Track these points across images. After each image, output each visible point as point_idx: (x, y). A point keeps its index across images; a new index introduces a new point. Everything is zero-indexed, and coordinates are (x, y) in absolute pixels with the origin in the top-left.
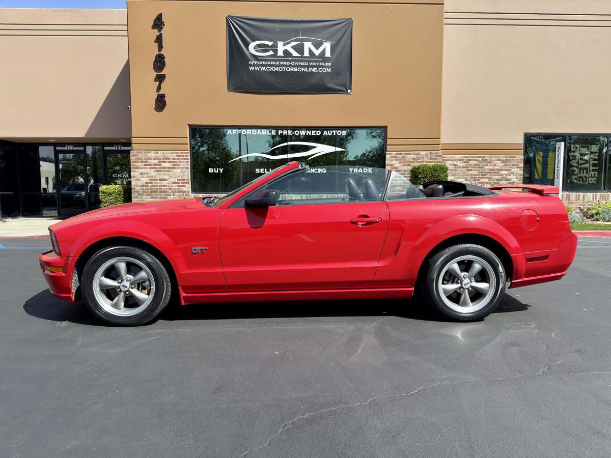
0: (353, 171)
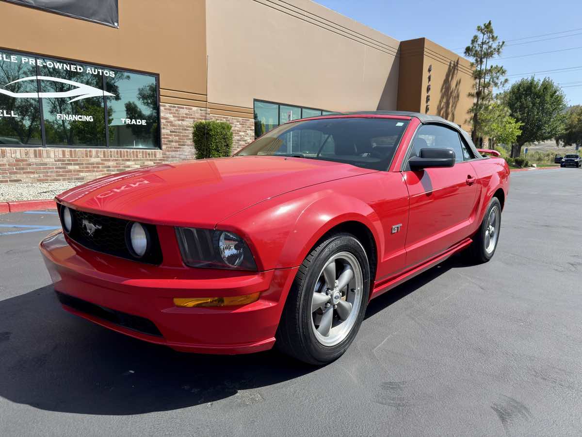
0: (125, 121)
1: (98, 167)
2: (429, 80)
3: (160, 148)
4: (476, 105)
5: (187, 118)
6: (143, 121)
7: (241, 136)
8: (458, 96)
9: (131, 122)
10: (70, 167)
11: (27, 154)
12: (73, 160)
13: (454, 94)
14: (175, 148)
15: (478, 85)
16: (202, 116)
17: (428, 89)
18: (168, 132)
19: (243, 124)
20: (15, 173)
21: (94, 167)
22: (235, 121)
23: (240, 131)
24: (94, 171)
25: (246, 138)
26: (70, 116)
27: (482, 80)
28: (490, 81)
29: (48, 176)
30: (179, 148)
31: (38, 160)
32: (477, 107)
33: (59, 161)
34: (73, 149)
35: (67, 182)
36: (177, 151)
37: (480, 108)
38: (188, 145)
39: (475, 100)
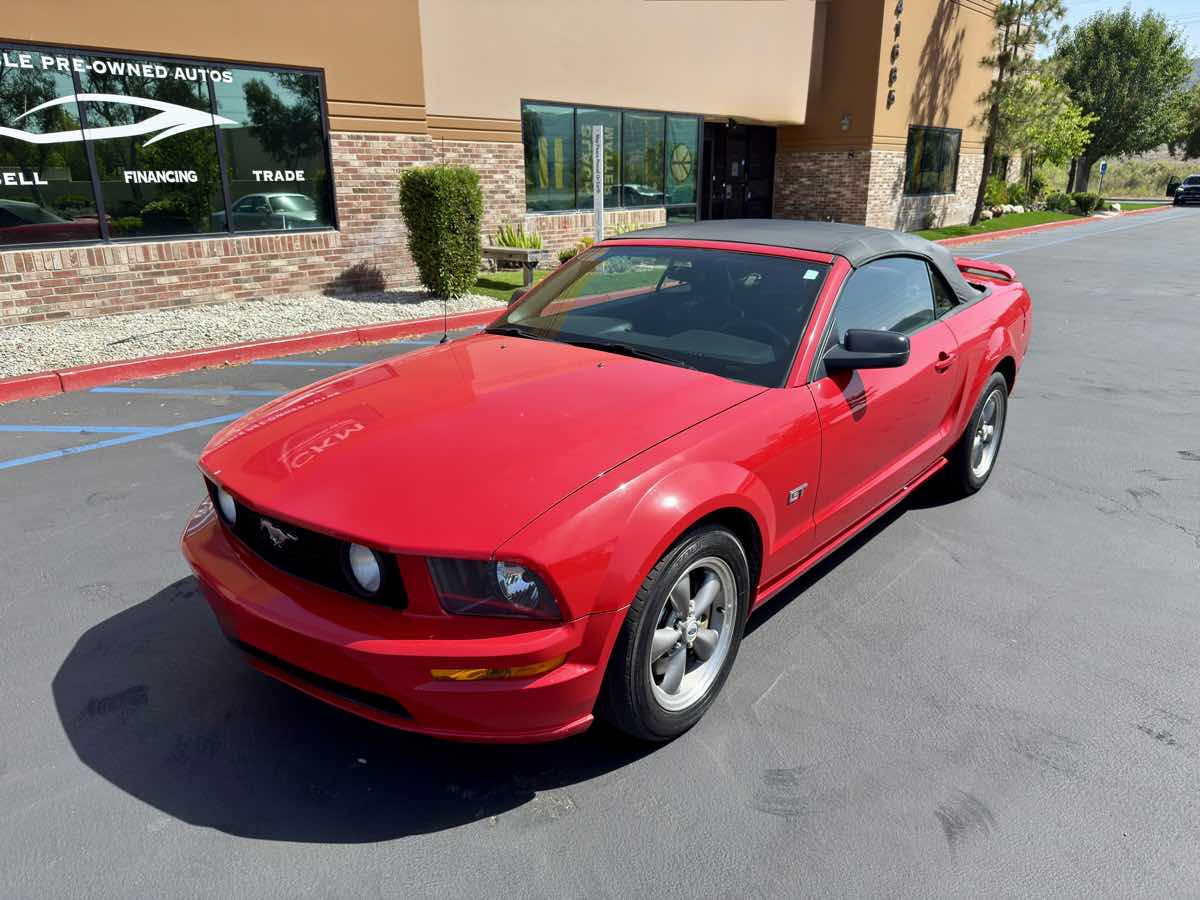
0: (262, 176)
1: (216, 276)
2: (897, 34)
3: (336, 227)
4: (996, 84)
5: (385, 158)
6: (297, 172)
7: (497, 182)
8: (958, 67)
9: (273, 178)
10: (162, 280)
11: (74, 259)
12: (166, 266)
13: (950, 65)
14: (366, 224)
15: (1003, 39)
16: (415, 152)
17: (894, 54)
18: (349, 191)
19: (500, 157)
20: (56, 300)
21: (208, 277)
22: (482, 150)
23: (495, 172)
24: (208, 284)
25: (507, 186)
26: (151, 173)
27: (1013, 28)
28: (1029, 30)
29: (122, 301)
30: (372, 223)
31: (97, 271)
32: (998, 90)
33: (138, 268)
34: (163, 243)
35: (157, 310)
36: (370, 230)
37: (1006, 91)
38: (391, 217)
39: (995, 74)
